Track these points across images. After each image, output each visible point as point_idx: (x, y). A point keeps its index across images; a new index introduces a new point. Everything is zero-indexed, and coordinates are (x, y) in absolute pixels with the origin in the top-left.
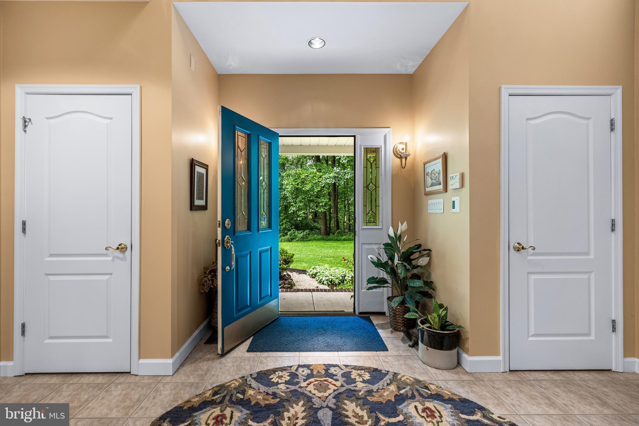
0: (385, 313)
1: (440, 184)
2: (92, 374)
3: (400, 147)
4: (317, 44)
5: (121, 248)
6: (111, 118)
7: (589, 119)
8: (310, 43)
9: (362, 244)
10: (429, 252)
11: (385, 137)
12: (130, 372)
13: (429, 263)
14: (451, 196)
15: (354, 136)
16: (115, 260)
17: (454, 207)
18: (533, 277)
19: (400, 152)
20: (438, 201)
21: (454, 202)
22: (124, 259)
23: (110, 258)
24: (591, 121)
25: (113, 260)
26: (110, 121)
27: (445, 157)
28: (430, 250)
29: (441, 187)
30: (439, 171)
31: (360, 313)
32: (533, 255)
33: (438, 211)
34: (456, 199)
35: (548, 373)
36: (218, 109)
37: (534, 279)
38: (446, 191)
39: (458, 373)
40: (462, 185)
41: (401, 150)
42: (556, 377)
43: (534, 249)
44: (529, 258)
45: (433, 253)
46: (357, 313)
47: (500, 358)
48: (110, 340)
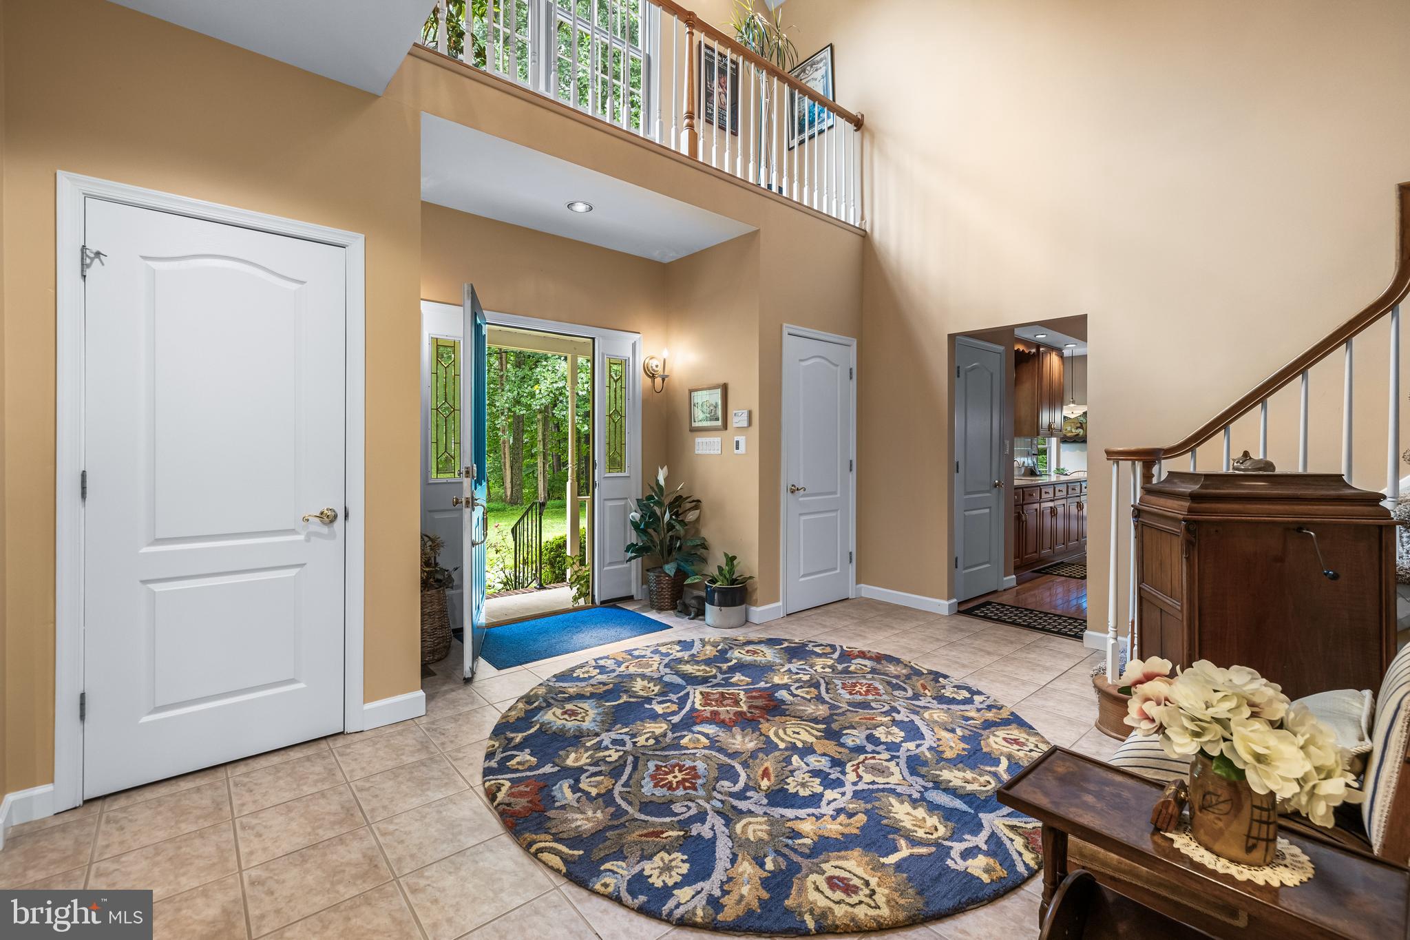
0: (633, 596)
1: (717, 419)
2: (261, 757)
3: (653, 363)
4: (580, 207)
5: (328, 518)
6: (303, 282)
7: (837, 366)
8: (570, 206)
9: (605, 500)
10: (697, 504)
11: (634, 345)
12: (342, 733)
13: (698, 520)
14: (732, 435)
15: (593, 339)
16: (313, 538)
17: (737, 448)
18: (803, 518)
19: (653, 370)
20: (711, 439)
21: (737, 442)
22: (332, 536)
23: (301, 537)
24: (839, 368)
25: (308, 540)
26: (299, 286)
27: (725, 388)
28: (699, 501)
29: (719, 423)
30: (716, 403)
31: (602, 603)
32: (803, 496)
33: (712, 452)
34: (742, 440)
35: (813, 610)
36: (466, 290)
37: (804, 520)
38: (726, 429)
39: (749, 627)
40: (750, 423)
41: (654, 368)
42: (818, 611)
43: (805, 490)
44: (801, 499)
45: (704, 504)
46: (597, 601)
47: (780, 604)
48: (301, 685)
